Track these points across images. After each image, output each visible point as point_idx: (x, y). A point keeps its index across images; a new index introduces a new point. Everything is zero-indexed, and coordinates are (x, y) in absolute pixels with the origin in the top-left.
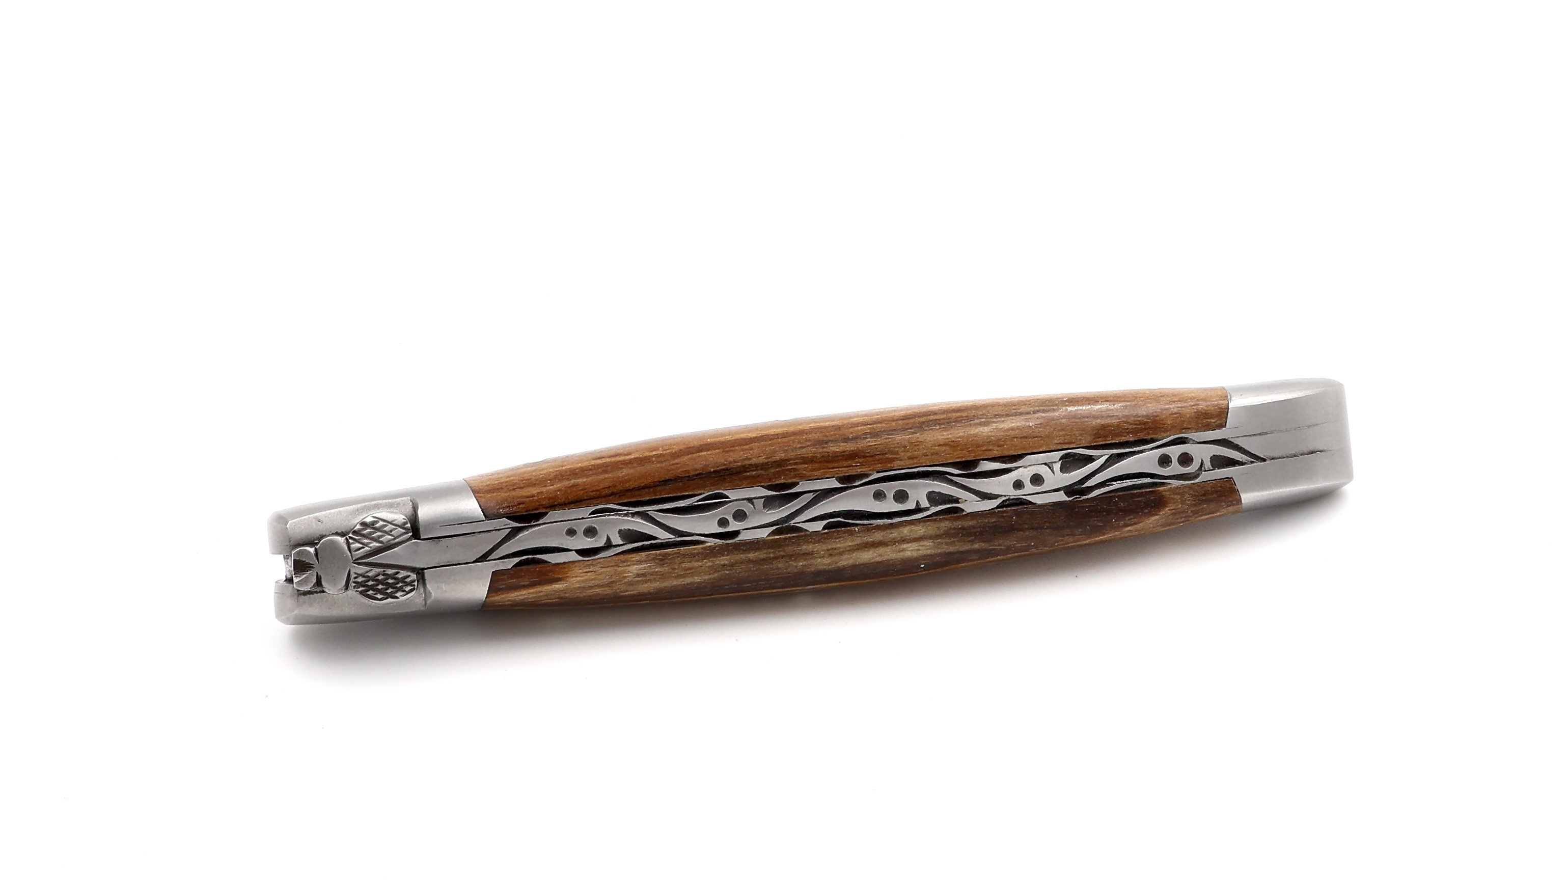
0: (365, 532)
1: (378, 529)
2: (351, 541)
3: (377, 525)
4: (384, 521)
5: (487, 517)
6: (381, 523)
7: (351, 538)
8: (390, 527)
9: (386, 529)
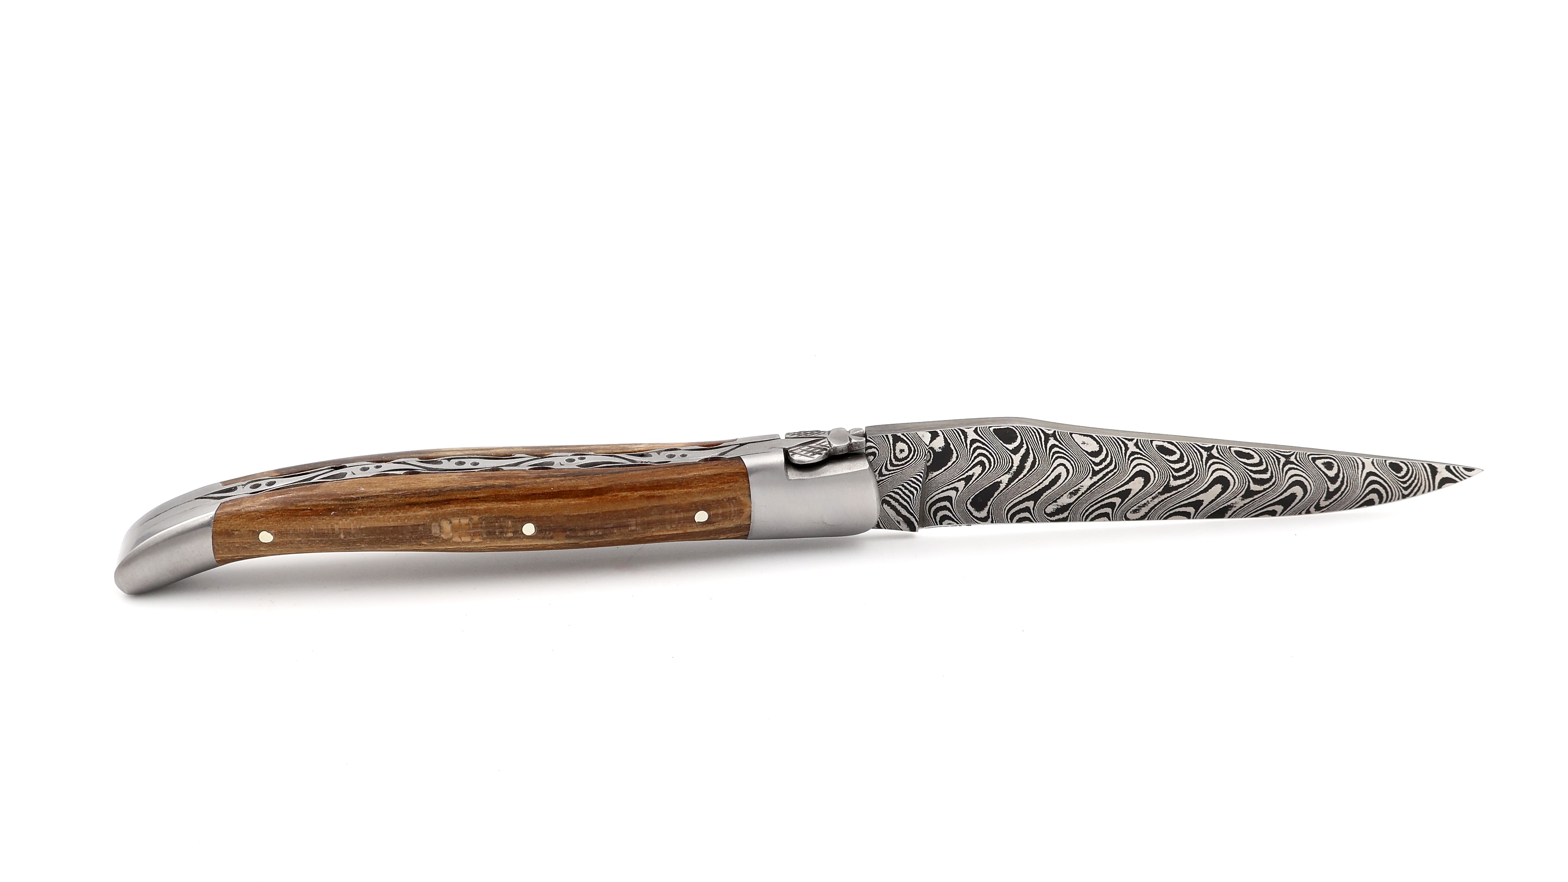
0: (819, 450)
1: (810, 452)
2: (828, 446)
3: (811, 453)
4: (806, 456)
5: (739, 458)
6: (809, 455)
7: (829, 447)
8: (803, 453)
9: (805, 452)
